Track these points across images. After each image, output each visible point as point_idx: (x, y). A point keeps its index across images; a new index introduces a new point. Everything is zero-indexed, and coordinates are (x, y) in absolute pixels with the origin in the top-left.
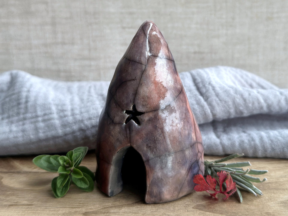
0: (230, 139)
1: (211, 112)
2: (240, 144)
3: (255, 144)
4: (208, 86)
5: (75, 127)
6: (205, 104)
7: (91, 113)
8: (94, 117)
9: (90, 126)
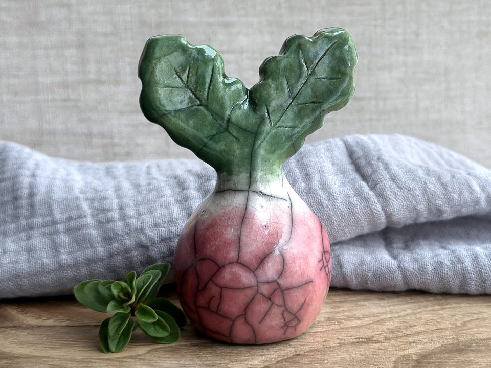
1: (383, 209)
2: (436, 270)
3: (464, 270)
4: (376, 163)
5: (128, 242)
6: (371, 194)
7: (158, 214)
8: (164, 222)
9: (156, 239)
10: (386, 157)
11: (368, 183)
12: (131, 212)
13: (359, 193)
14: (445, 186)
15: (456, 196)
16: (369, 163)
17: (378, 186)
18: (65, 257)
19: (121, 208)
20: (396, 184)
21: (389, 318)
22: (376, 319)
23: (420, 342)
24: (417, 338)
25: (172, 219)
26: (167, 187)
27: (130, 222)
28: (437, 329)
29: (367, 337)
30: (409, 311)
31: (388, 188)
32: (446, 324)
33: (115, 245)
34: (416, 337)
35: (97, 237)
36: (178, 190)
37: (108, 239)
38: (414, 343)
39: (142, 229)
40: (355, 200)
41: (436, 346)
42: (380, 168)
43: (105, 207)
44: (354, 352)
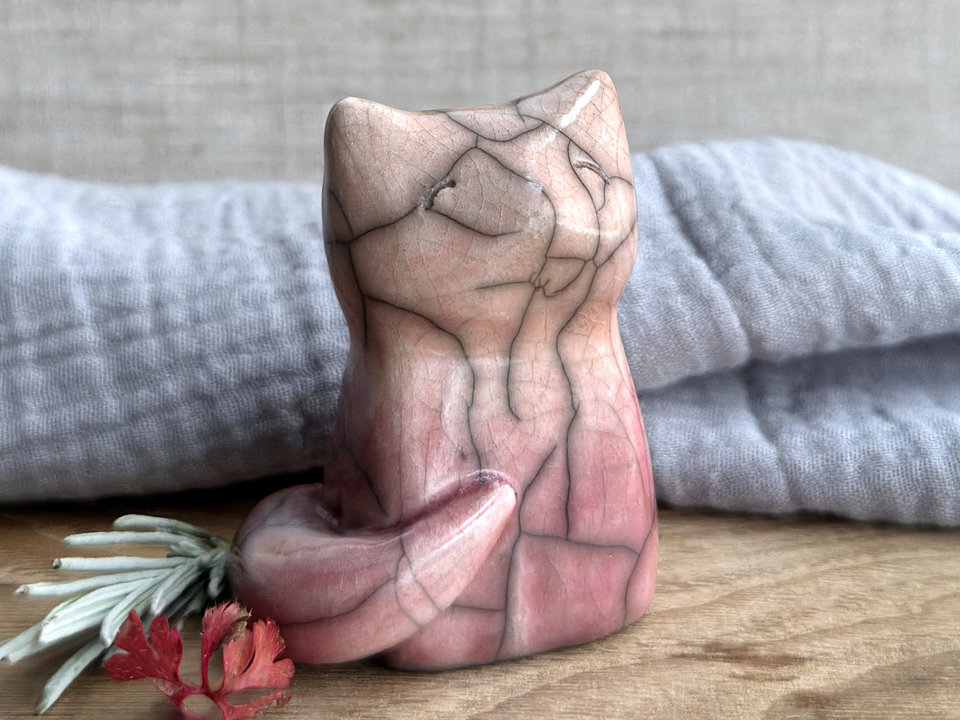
0: (820, 447)
1: (743, 325)
2: (863, 470)
3: (929, 473)
4: (728, 216)
5: (170, 386)
6: (717, 289)
7: (238, 321)
8: (250, 341)
9: (232, 380)
10: (751, 204)
11: (709, 262)
12: (178, 314)
13: (689, 286)
14: (884, 274)
15: (909, 297)
16: (712, 216)
17: (732, 270)
18: (35, 420)
19: (158, 305)
20: (774, 268)
21: (755, 588)
22: (727, 590)
23: (827, 659)
24: (818, 647)
25: (269, 334)
26: (261, 261)
27: (175, 338)
28: (865, 622)
29: (704, 642)
30: (803, 570)
31: (755, 277)
32: (886, 609)
33: (143, 394)
34: (816, 643)
35: (105, 373)
36: (285, 268)
37: (129, 377)
38: (811, 659)
39: (201, 355)
40: (679, 302)
41: (862, 672)
42: (738, 228)
43: (123, 301)
44: (674, 683)
